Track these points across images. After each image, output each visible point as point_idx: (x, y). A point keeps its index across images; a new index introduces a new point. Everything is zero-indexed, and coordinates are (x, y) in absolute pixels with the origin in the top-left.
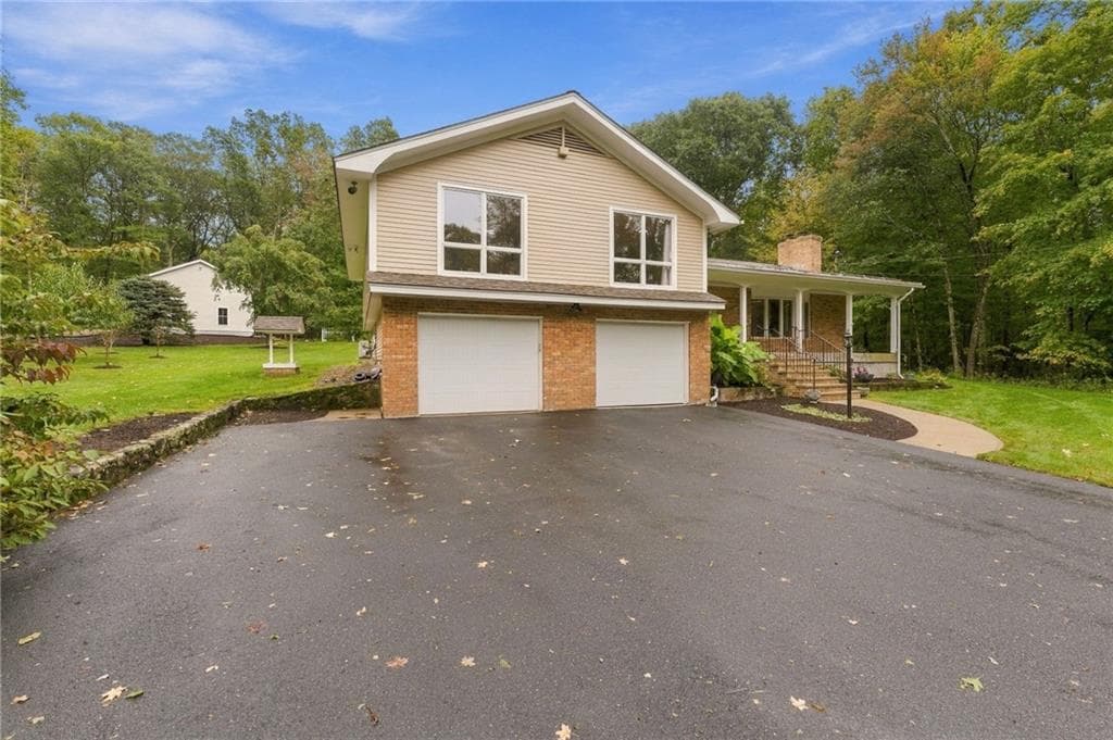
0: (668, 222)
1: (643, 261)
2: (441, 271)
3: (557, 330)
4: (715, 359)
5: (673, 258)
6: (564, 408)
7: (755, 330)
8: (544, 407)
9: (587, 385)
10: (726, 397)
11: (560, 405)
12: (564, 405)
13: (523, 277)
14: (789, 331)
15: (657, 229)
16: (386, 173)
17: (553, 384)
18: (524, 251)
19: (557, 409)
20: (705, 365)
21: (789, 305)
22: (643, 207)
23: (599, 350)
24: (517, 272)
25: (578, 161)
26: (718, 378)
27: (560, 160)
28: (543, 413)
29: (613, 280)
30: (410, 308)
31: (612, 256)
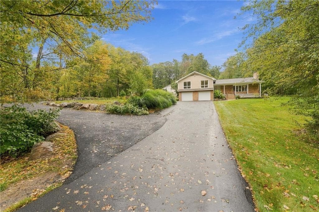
0: (208, 81)
2: (183, 89)
3: (194, 93)
5: (209, 84)
8: (193, 100)
9: (197, 98)
12: (195, 100)
13: (191, 89)
15: (206, 82)
16: (179, 82)
17: (194, 98)
20: (213, 96)
22: (204, 79)
23: (199, 95)
25: (197, 76)
27: (195, 77)
29: (201, 88)
30: (181, 92)
31: (200, 85)
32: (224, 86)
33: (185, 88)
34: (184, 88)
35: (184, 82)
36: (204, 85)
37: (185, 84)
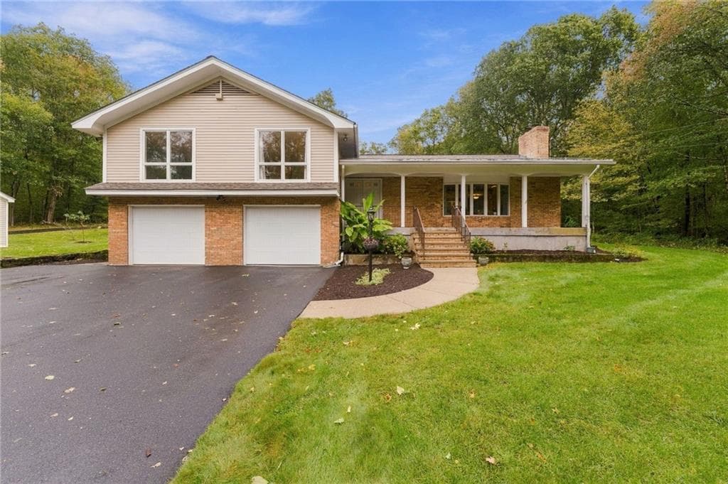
0: (304, 133)
2: (142, 181)
3: (214, 213)
6: (218, 264)
8: (206, 263)
9: (235, 249)
10: (354, 262)
11: (216, 262)
12: (218, 262)
13: (193, 180)
17: (211, 248)
19: (214, 265)
20: (334, 236)
22: (283, 125)
24: (190, 177)
25: (232, 100)
26: (349, 247)
27: (221, 102)
28: (205, 267)
29: (258, 178)
30: (123, 202)
31: (257, 161)
32: (400, 178)
33: (153, 173)
34: (148, 177)
35: (148, 134)
36: (283, 164)
37: (154, 146)
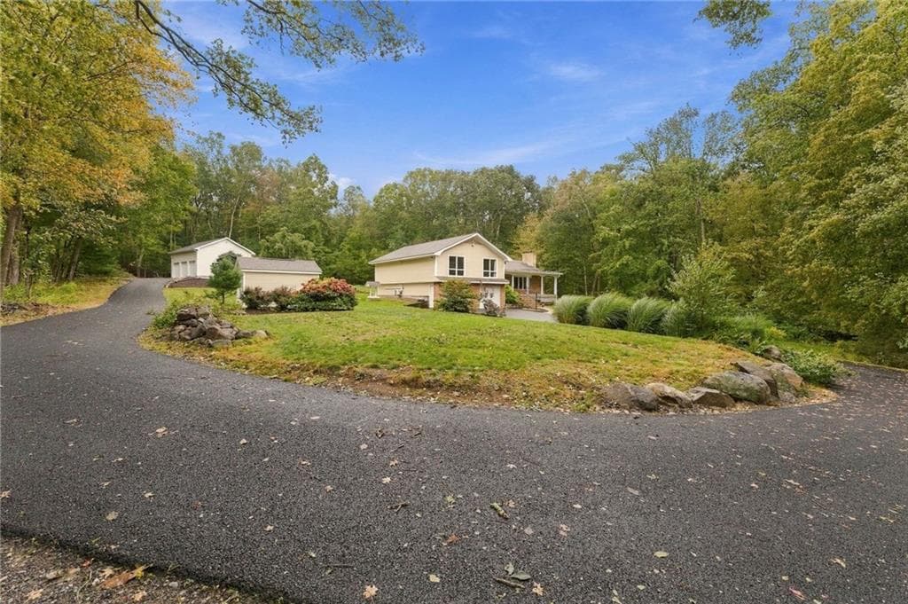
0: (496, 261)
1: (490, 271)
4: (506, 296)
5: (497, 270)
7: (516, 287)
10: (509, 306)
13: (464, 276)
14: (525, 288)
15: (493, 261)
18: (464, 270)
20: (504, 297)
21: (525, 279)
25: (476, 246)
26: (507, 301)
27: (473, 247)
29: (483, 276)
31: (483, 270)
33: (451, 273)
35: (450, 257)
37: (452, 262)
